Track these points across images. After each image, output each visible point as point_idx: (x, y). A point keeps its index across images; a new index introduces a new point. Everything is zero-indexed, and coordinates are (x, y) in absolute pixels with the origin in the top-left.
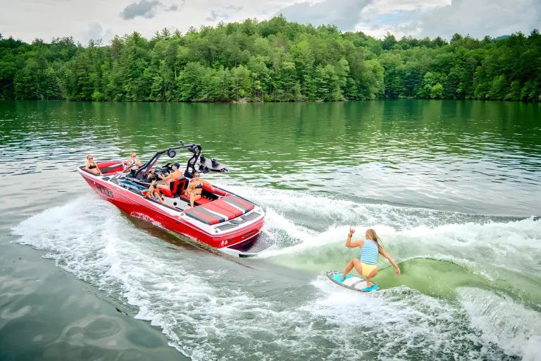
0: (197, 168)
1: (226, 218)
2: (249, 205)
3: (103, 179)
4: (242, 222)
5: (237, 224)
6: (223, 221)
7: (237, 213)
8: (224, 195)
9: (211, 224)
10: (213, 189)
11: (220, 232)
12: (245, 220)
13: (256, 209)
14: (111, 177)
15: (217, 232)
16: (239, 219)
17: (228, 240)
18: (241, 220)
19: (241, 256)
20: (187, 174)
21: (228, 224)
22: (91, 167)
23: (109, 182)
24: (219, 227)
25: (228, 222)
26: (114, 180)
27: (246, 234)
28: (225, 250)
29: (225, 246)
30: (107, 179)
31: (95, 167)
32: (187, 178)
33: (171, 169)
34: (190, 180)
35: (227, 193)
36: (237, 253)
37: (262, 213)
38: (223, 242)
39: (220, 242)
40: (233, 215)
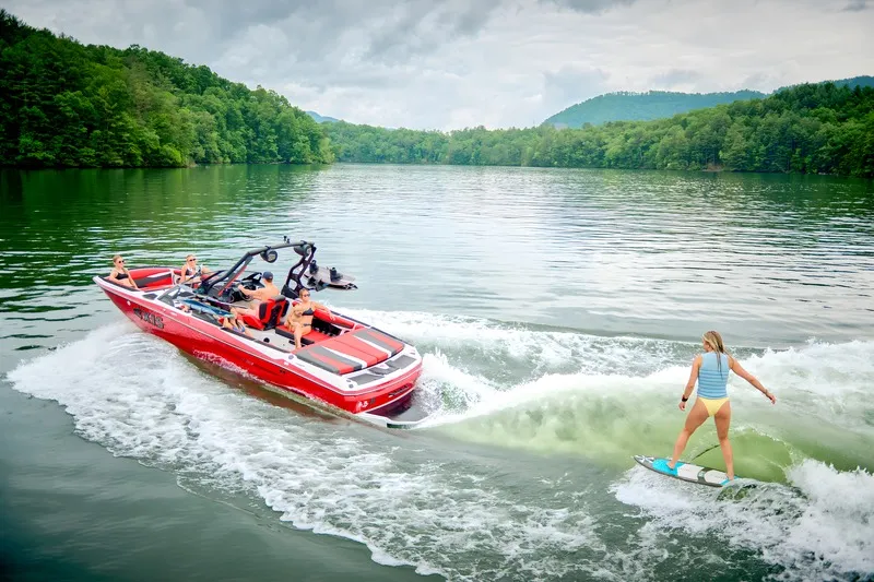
0: (304, 281)
1: (364, 364)
2: (397, 344)
3: (145, 296)
4: (389, 371)
5: (381, 373)
6: (359, 368)
7: (380, 356)
8: (351, 327)
9: (342, 373)
10: (333, 316)
11: (357, 387)
12: (393, 367)
13: (407, 350)
14: (160, 293)
15: (351, 386)
16: (383, 366)
17: (369, 401)
18: (387, 367)
19: (389, 425)
20: (286, 291)
21: (366, 375)
22: (119, 277)
23: (156, 301)
24: (354, 379)
25: (366, 371)
26: (165, 298)
27: (395, 391)
28: (364, 415)
29: (363, 409)
30: (153, 297)
31: (126, 276)
32: (287, 299)
33: (257, 282)
34: (291, 301)
35: (356, 324)
36: (383, 420)
37: (417, 356)
38: (360, 404)
39: (355, 403)
40: (373, 359)
